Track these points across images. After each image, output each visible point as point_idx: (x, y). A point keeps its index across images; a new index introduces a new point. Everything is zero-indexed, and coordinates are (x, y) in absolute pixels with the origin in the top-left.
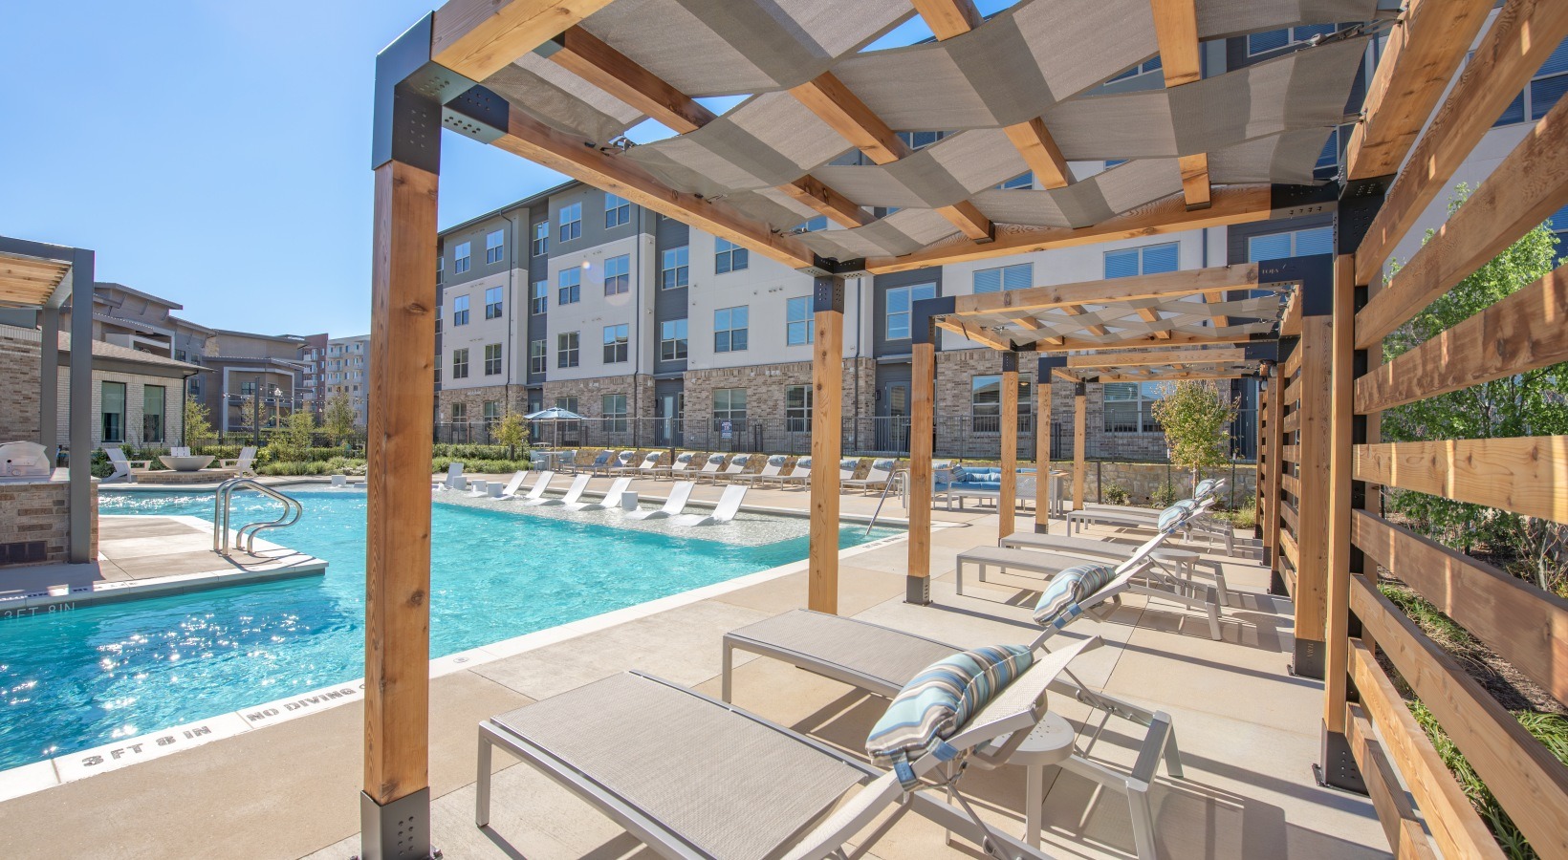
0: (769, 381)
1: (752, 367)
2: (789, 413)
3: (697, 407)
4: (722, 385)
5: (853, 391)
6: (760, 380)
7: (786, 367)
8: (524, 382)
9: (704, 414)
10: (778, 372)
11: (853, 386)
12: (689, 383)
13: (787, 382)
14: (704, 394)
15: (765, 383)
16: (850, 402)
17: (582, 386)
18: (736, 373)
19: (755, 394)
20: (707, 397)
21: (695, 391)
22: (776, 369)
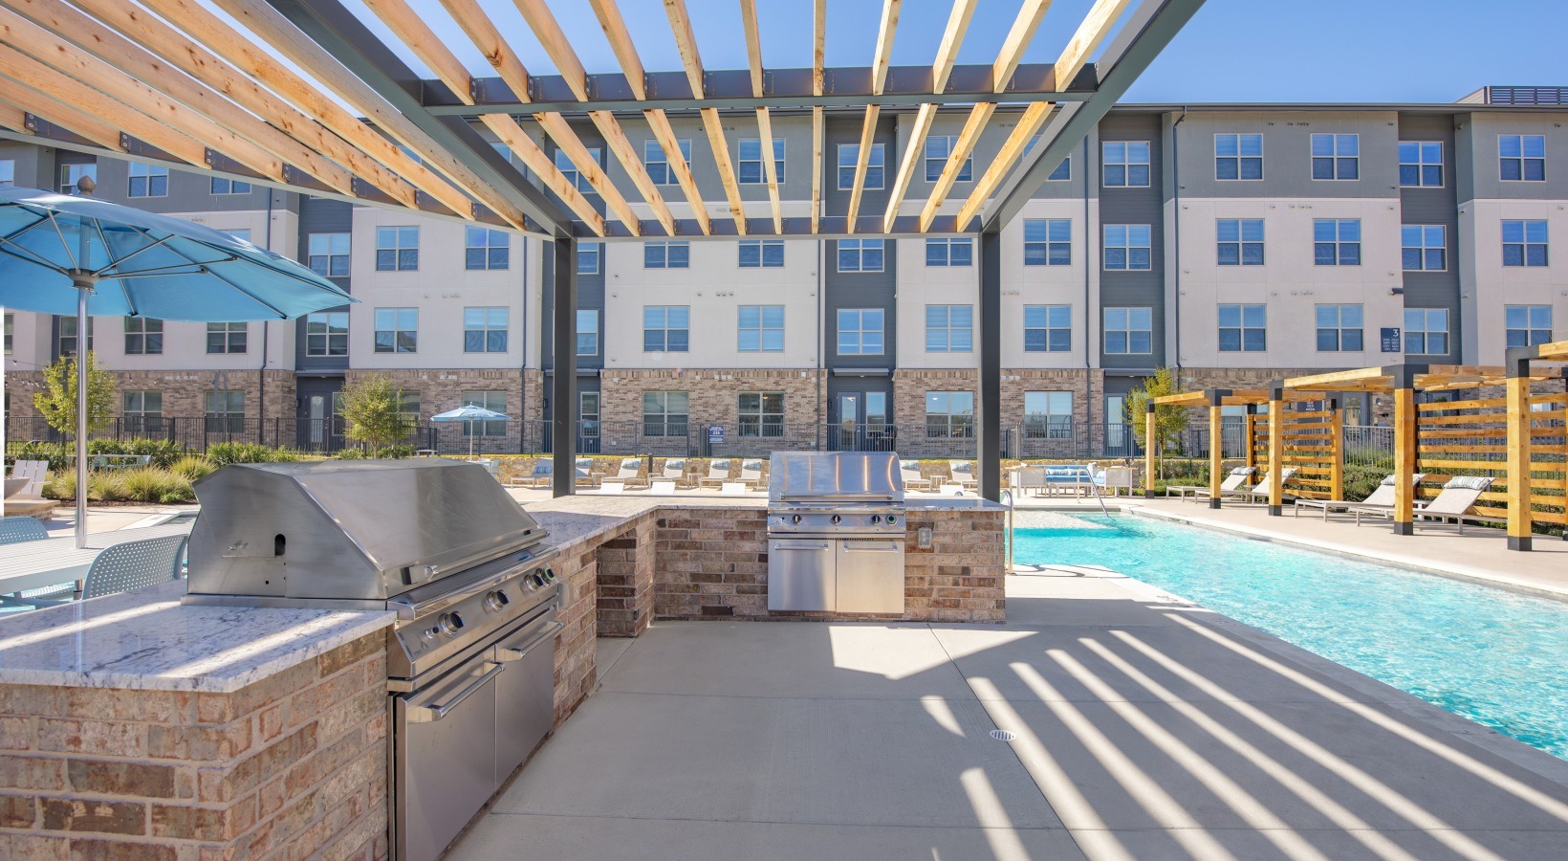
0: (719, 385)
1: (697, 370)
2: (742, 419)
3: (621, 409)
4: (657, 386)
5: (815, 399)
6: (708, 384)
7: (740, 373)
8: (292, 367)
9: (630, 417)
10: (730, 377)
11: (816, 395)
12: (608, 382)
13: (741, 388)
14: (631, 396)
15: (713, 387)
16: (812, 409)
17: (425, 377)
18: (675, 375)
19: (700, 398)
20: (635, 399)
21: (617, 391)
22: (728, 373)
